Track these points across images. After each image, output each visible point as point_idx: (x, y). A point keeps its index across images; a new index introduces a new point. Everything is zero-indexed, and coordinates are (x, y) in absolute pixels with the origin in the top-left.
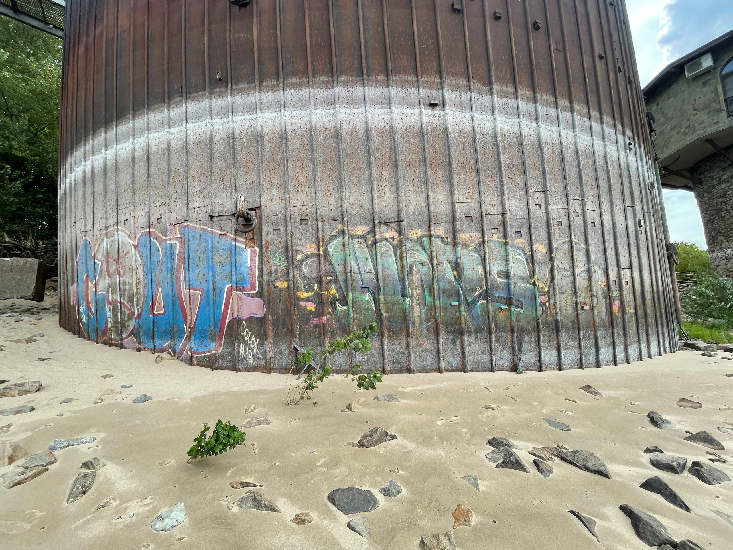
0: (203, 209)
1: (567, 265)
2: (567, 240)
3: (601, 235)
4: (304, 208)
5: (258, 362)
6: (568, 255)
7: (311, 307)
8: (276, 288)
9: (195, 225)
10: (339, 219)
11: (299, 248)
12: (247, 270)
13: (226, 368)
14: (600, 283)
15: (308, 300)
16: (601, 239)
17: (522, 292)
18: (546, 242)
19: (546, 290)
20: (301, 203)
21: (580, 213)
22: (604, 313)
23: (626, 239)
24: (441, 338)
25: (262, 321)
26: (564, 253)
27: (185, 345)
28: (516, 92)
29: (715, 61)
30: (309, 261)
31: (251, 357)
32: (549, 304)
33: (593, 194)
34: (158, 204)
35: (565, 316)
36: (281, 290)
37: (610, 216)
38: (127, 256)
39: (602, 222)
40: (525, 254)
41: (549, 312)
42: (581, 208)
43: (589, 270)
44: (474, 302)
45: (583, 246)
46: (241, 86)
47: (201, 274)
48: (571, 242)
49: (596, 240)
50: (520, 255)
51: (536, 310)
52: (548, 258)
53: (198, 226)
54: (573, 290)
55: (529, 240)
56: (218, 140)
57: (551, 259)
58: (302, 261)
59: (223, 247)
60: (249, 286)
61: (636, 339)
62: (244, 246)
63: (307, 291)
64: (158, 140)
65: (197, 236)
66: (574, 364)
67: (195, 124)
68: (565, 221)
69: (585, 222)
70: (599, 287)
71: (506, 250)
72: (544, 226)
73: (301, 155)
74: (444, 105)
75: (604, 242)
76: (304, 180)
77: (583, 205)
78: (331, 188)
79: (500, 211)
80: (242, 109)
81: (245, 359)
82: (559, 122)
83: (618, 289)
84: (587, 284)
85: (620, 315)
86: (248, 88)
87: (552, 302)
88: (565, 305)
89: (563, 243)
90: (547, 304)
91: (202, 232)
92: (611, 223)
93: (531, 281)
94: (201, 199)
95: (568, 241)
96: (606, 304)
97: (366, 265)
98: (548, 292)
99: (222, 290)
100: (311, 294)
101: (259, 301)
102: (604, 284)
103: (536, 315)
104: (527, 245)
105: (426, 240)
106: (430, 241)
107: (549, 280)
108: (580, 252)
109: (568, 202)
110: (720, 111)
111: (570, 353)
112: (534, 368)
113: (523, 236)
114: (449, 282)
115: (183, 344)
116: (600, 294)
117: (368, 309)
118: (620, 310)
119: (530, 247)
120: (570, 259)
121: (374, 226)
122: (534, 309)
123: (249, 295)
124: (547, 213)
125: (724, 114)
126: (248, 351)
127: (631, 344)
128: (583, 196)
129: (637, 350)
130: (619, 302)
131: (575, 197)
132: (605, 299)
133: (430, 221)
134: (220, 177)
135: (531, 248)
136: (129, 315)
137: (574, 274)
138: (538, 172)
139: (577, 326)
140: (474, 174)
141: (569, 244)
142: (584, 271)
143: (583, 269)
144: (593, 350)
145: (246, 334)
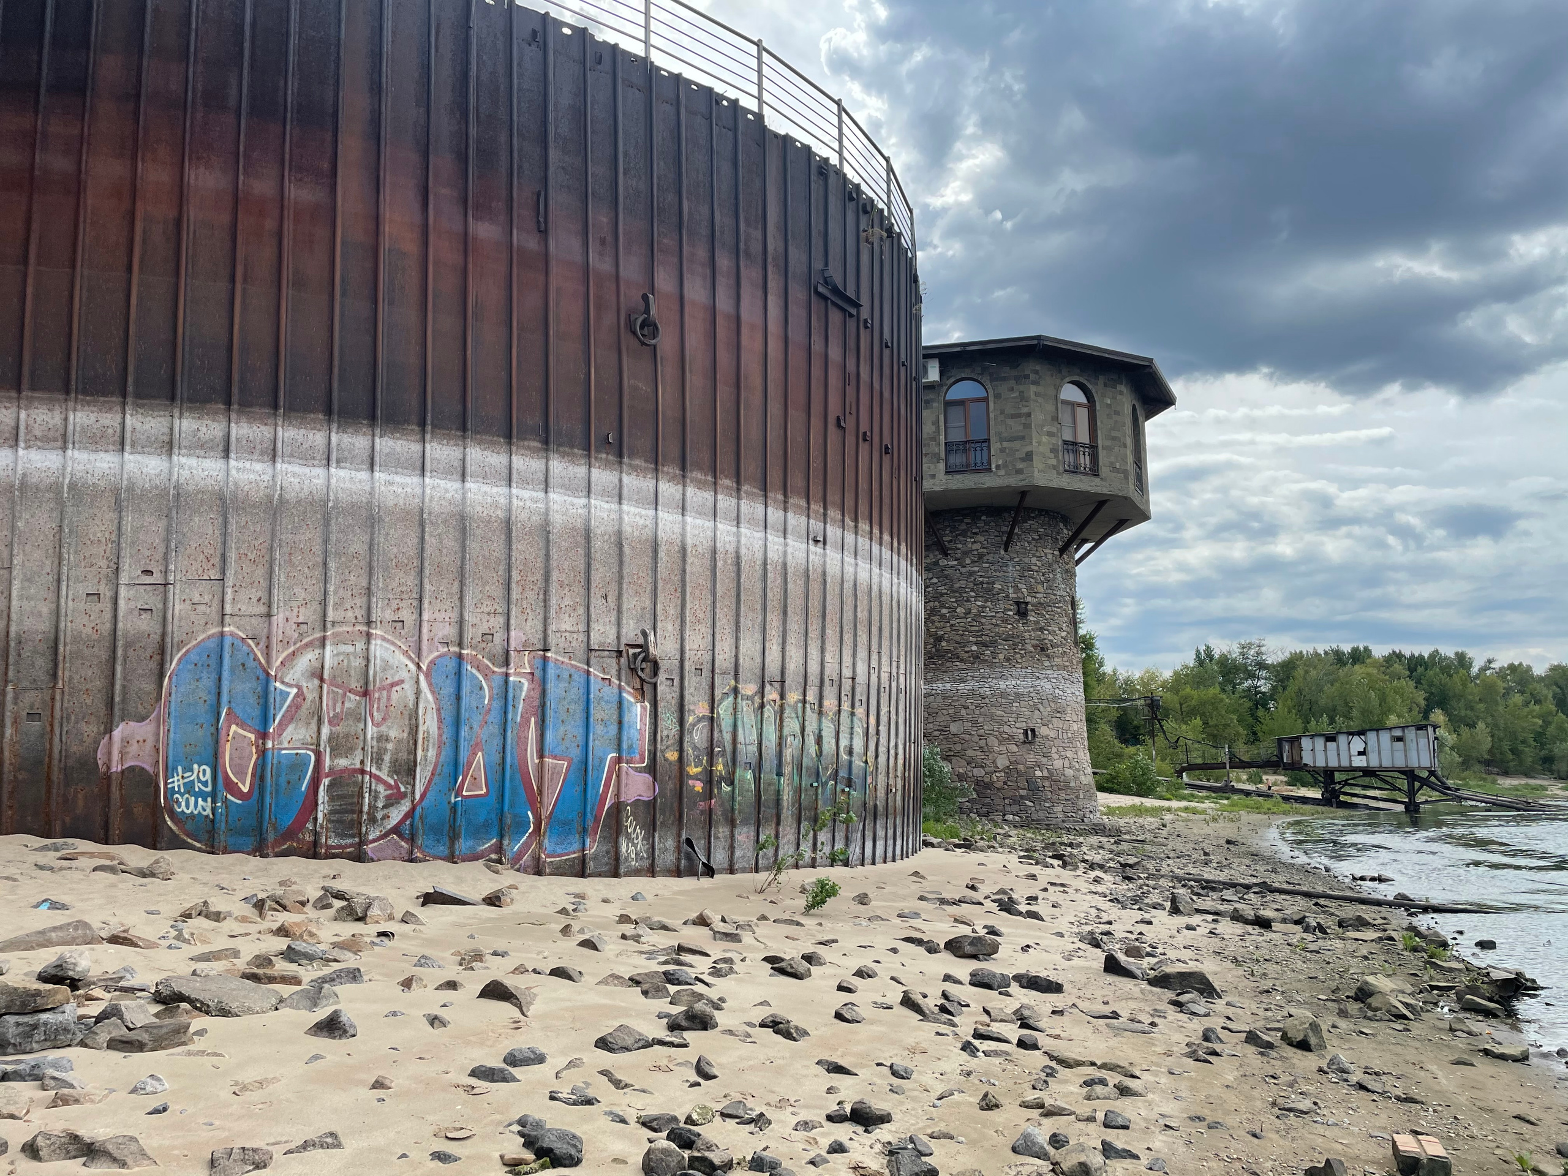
0: (575, 636)
2: (887, 709)
3: (904, 704)
4: (699, 653)
5: (641, 863)
6: (887, 726)
7: (699, 786)
8: (666, 760)
9: (561, 659)
10: (732, 673)
11: (692, 707)
12: (636, 733)
13: (599, 875)
14: (900, 761)
15: (696, 778)
17: (858, 772)
18: (876, 713)
19: (873, 769)
20: (696, 647)
21: (896, 679)
22: (901, 796)
24: (802, 827)
25: (651, 805)
26: (885, 728)
27: (526, 845)
28: (871, 532)
29: (942, 373)
30: (701, 725)
31: (633, 856)
33: (903, 652)
35: (881, 801)
36: (670, 763)
38: (398, 688)
39: (905, 686)
40: (863, 727)
41: (872, 796)
42: (897, 670)
43: (896, 746)
44: (826, 783)
45: (895, 717)
46: (637, 462)
47: (570, 736)
48: (889, 713)
49: (902, 709)
50: (860, 727)
51: (866, 793)
52: (876, 730)
53: (566, 660)
54: (887, 768)
55: (867, 710)
56: (602, 535)
57: (878, 733)
58: (694, 725)
59: (606, 698)
60: (637, 757)
62: (632, 700)
63: (696, 767)
64: (489, 500)
65: (566, 675)
66: (881, 857)
67: (566, 498)
71: (852, 721)
73: (700, 581)
74: (825, 543)
76: (702, 616)
78: (726, 632)
79: (852, 674)
80: (636, 497)
81: (626, 859)
82: (892, 568)
86: (645, 468)
87: (875, 784)
88: (882, 787)
89: (885, 713)
90: (872, 786)
91: (573, 671)
93: (864, 759)
94: (573, 620)
97: (751, 734)
98: (874, 772)
99: (602, 761)
100: (699, 769)
101: (648, 778)
103: (865, 799)
104: (865, 716)
105: (800, 705)
106: (804, 708)
107: (875, 757)
108: (893, 724)
109: (891, 662)
111: (880, 844)
112: (859, 862)
113: (864, 705)
114: (812, 759)
115: (525, 843)
116: (900, 774)
117: (748, 791)
118: (908, 794)
120: (888, 731)
121: (763, 686)
122: (864, 791)
123: (636, 769)
124: (879, 678)
126: (632, 848)
133: (806, 684)
134: (603, 592)
135: (868, 719)
136: (388, 797)
137: (889, 751)
139: (886, 812)
140: (838, 629)
142: (894, 748)
143: (893, 744)
144: (893, 841)
145: (630, 825)
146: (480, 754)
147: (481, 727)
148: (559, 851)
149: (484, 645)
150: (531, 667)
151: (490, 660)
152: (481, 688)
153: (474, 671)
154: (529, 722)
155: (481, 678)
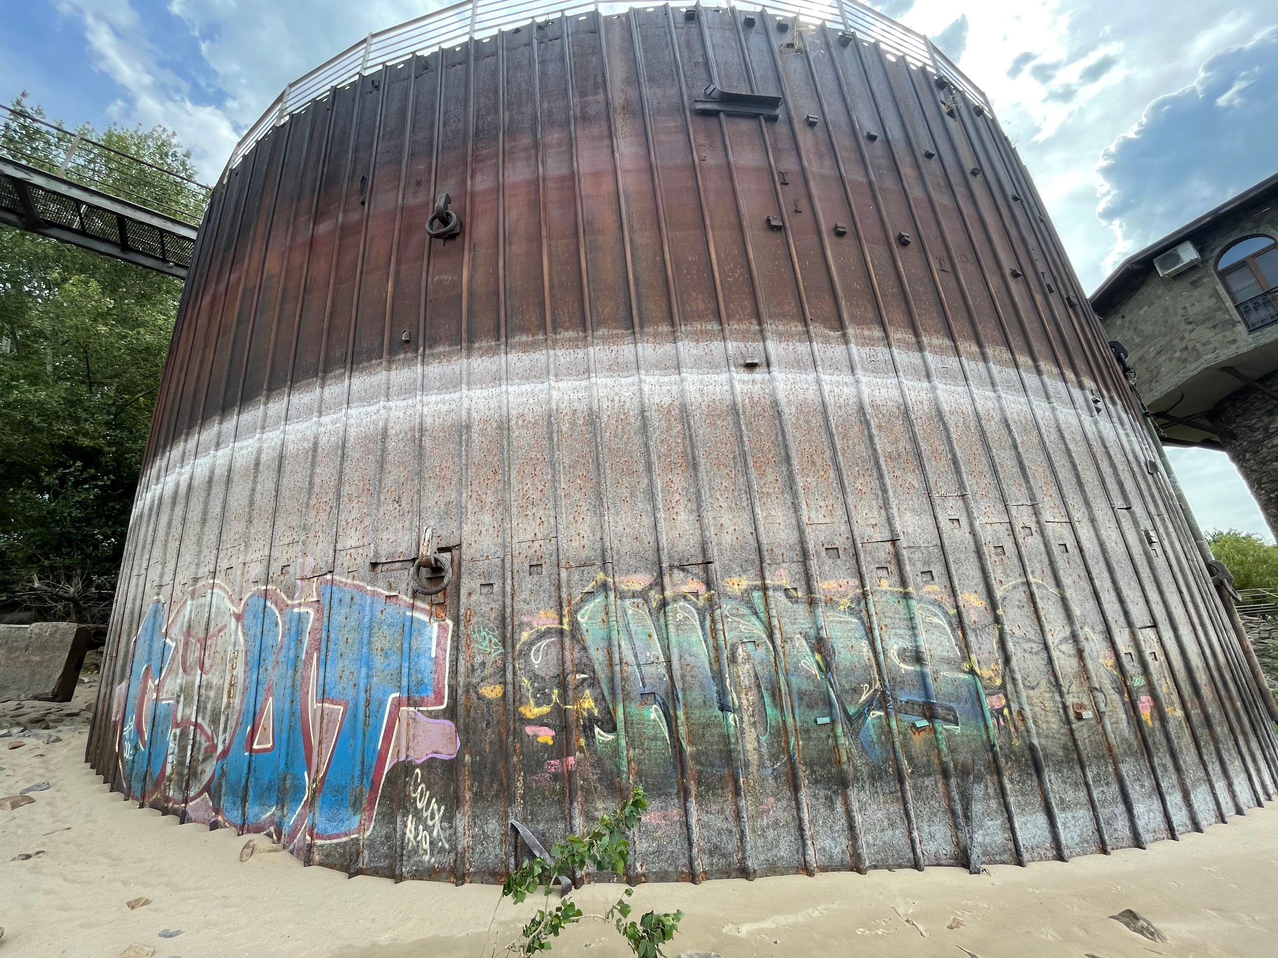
0: (360, 551)
1: (1029, 629)
2: (1020, 580)
3: (1082, 567)
4: (536, 544)
5: (440, 858)
6: (1028, 609)
7: (546, 736)
8: (480, 698)
9: (344, 580)
10: (599, 563)
11: (525, 619)
12: (430, 664)
13: (375, 872)
14: (1101, 660)
15: (540, 722)
16: (1083, 574)
17: (950, 689)
18: (981, 587)
19: (998, 682)
20: (530, 536)
21: (1033, 529)
22: (1125, 724)
23: (1130, 569)
24: (805, 796)
25: (451, 767)
26: (1019, 607)
27: (301, 817)
28: (887, 337)
29: (1200, 251)
30: (544, 643)
31: (426, 846)
32: (1011, 712)
33: (1050, 492)
34: (287, 541)
35: (1047, 737)
36: (490, 702)
37: (1091, 529)
38: (222, 634)
39: (1078, 542)
40: (946, 613)
41: (1013, 730)
42: (1034, 519)
43: (1074, 637)
44: (862, 715)
45: (1053, 590)
46: (440, 349)
47: (347, 672)
48: (1028, 584)
49: (1075, 577)
50: (936, 615)
51: (987, 727)
52: (990, 619)
53: (349, 581)
54: (1052, 679)
55: (948, 585)
56: (397, 435)
57: (997, 620)
58: (531, 643)
59: (389, 621)
60: (431, 695)
61: (1201, 774)
62: (425, 618)
63: (538, 705)
64: (300, 435)
65: (347, 599)
66: (1087, 842)
67: (361, 409)
68: (1009, 546)
69: (1046, 545)
70: (1102, 670)
71: (908, 607)
72: (973, 558)
73: (533, 455)
74: (768, 365)
75: (1091, 579)
76: (537, 495)
77: (1036, 513)
78: (584, 509)
79: (887, 535)
80: (438, 384)
81: (415, 851)
82: (966, 379)
83: (1140, 670)
84: (1076, 665)
85: (1157, 724)
86: (450, 352)
87: (1015, 707)
88: (1043, 712)
89: (1014, 587)
90: (1006, 711)
91: (355, 592)
92: (1096, 541)
93: (966, 666)
94: (359, 534)
95: (1023, 583)
96: (1124, 704)
97: (648, 648)
98: (1003, 686)
99: (382, 704)
100: (545, 709)
101: (448, 725)
102: (1111, 662)
103: (988, 737)
104: (945, 596)
105: (757, 595)
106: (766, 598)
107: (1000, 661)
108: (1050, 603)
109: (1008, 512)
110: (1234, 324)
111: (1073, 817)
112: (1005, 857)
113: (936, 579)
115: (300, 815)
116: (1107, 684)
117: (655, 738)
118: (1156, 714)
119: (952, 599)
120: (1033, 617)
121: (661, 575)
122: (982, 725)
123: (430, 714)
124: (973, 533)
125: (1241, 328)
126: (423, 834)
127: (1194, 787)
128: (1032, 498)
129: (1210, 798)
130: (1149, 698)
131: (1018, 500)
132: (1121, 693)
133: (762, 561)
134: (395, 495)
135: (956, 601)
136: (206, 749)
137: (1047, 648)
138: (944, 462)
139: (1076, 757)
140: (832, 474)
141: (1025, 588)
142: (1065, 639)
143: (1062, 635)
144: (1121, 808)
145: (420, 796)
146: (270, 699)
147: (274, 668)
148: (330, 831)
149: (282, 578)
150: (318, 595)
151: (286, 593)
152: (277, 624)
153: (273, 607)
154: (312, 658)
155: (278, 614)
